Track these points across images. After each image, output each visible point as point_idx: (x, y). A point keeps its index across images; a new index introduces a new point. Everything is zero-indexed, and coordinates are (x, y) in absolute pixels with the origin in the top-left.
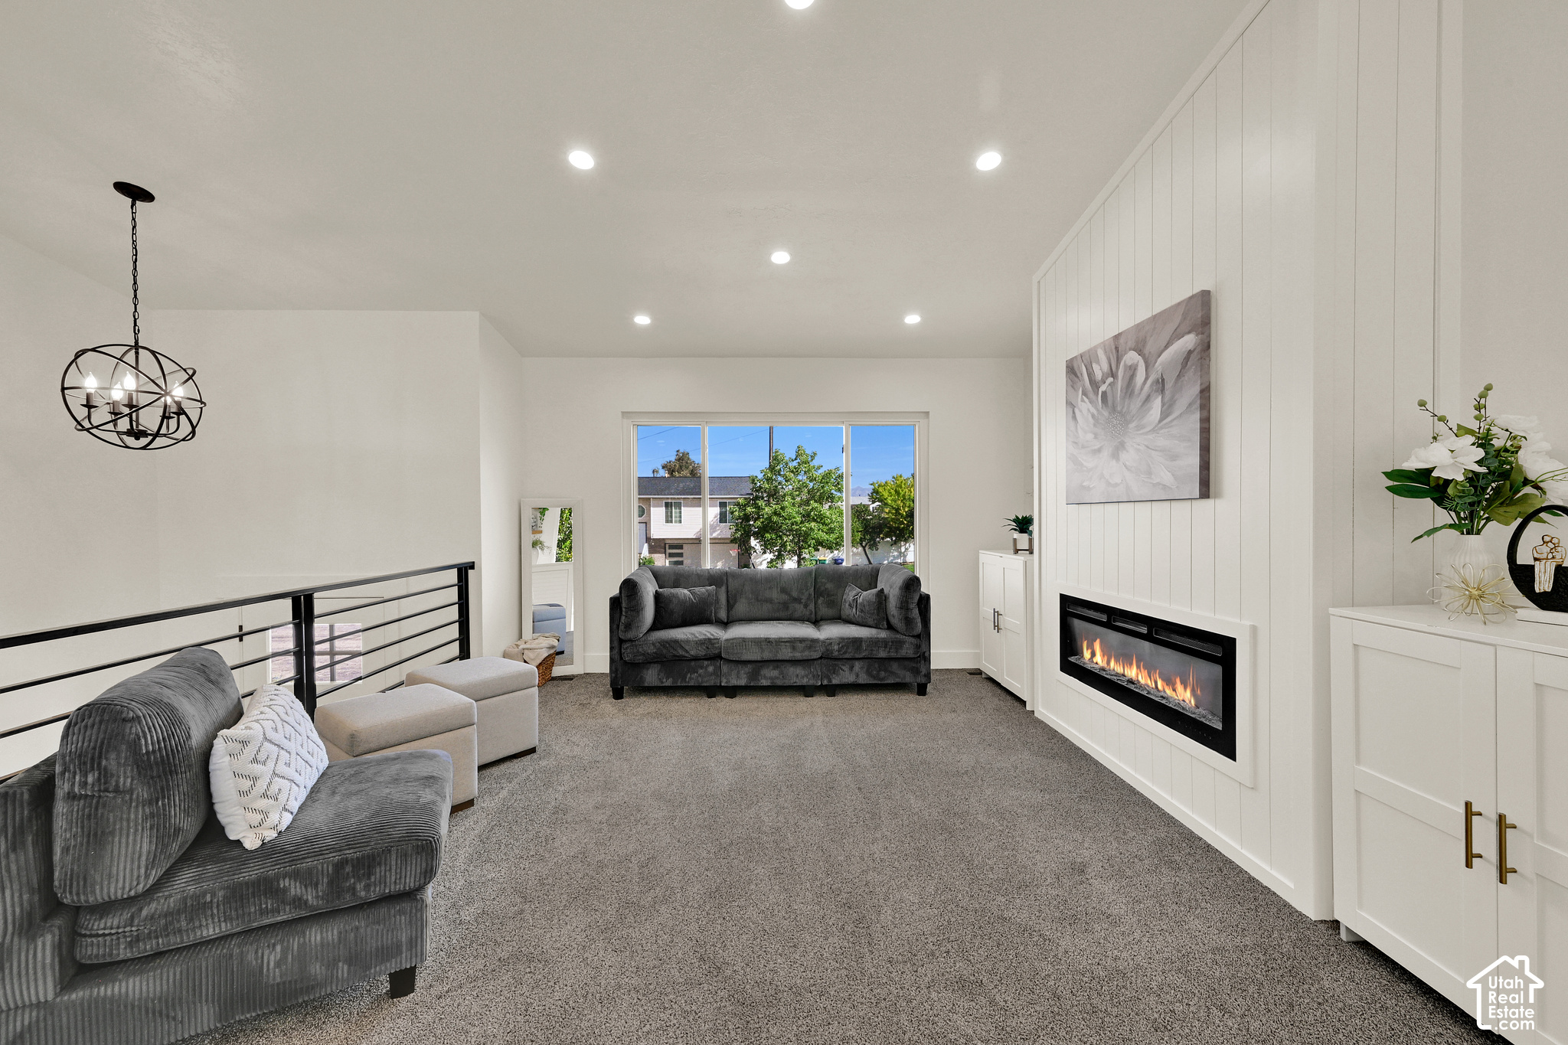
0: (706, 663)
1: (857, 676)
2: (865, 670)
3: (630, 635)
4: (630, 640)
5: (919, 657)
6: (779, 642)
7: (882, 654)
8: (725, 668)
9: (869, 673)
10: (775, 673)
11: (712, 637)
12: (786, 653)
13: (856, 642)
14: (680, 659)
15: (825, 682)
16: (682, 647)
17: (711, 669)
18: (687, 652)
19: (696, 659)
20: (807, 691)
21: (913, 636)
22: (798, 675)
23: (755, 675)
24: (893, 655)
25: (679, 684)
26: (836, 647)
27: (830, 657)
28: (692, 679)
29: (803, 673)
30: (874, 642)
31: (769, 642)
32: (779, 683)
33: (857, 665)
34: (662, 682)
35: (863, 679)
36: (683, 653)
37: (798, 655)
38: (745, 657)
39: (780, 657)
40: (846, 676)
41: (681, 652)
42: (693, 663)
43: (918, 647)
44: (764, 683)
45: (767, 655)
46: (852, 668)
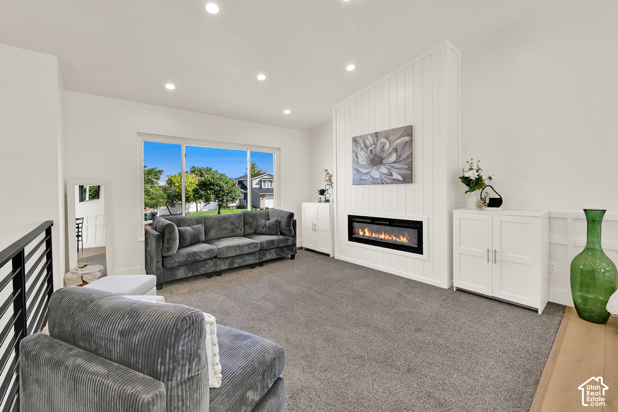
0: (209, 261)
1: (272, 256)
2: (275, 253)
3: (170, 253)
4: (170, 256)
5: (293, 244)
6: (244, 246)
7: (282, 245)
8: (218, 262)
9: (277, 254)
10: (241, 260)
11: (212, 248)
12: (246, 250)
13: (272, 242)
14: (196, 262)
15: (261, 261)
16: (198, 255)
17: (211, 264)
18: (201, 257)
19: (204, 260)
20: (252, 266)
21: (291, 237)
22: (250, 260)
23: (232, 263)
24: (285, 245)
25: (195, 274)
26: (265, 245)
27: (263, 249)
28: (202, 271)
29: (252, 258)
30: (279, 241)
31: (239, 247)
32: (242, 264)
33: (272, 251)
34: (187, 275)
35: (275, 256)
36: (199, 258)
37: (251, 251)
38: (229, 255)
39: (244, 252)
40: (269, 257)
41: (198, 258)
42: (202, 263)
43: (293, 240)
44: (236, 266)
45: (238, 253)
46: (270, 253)
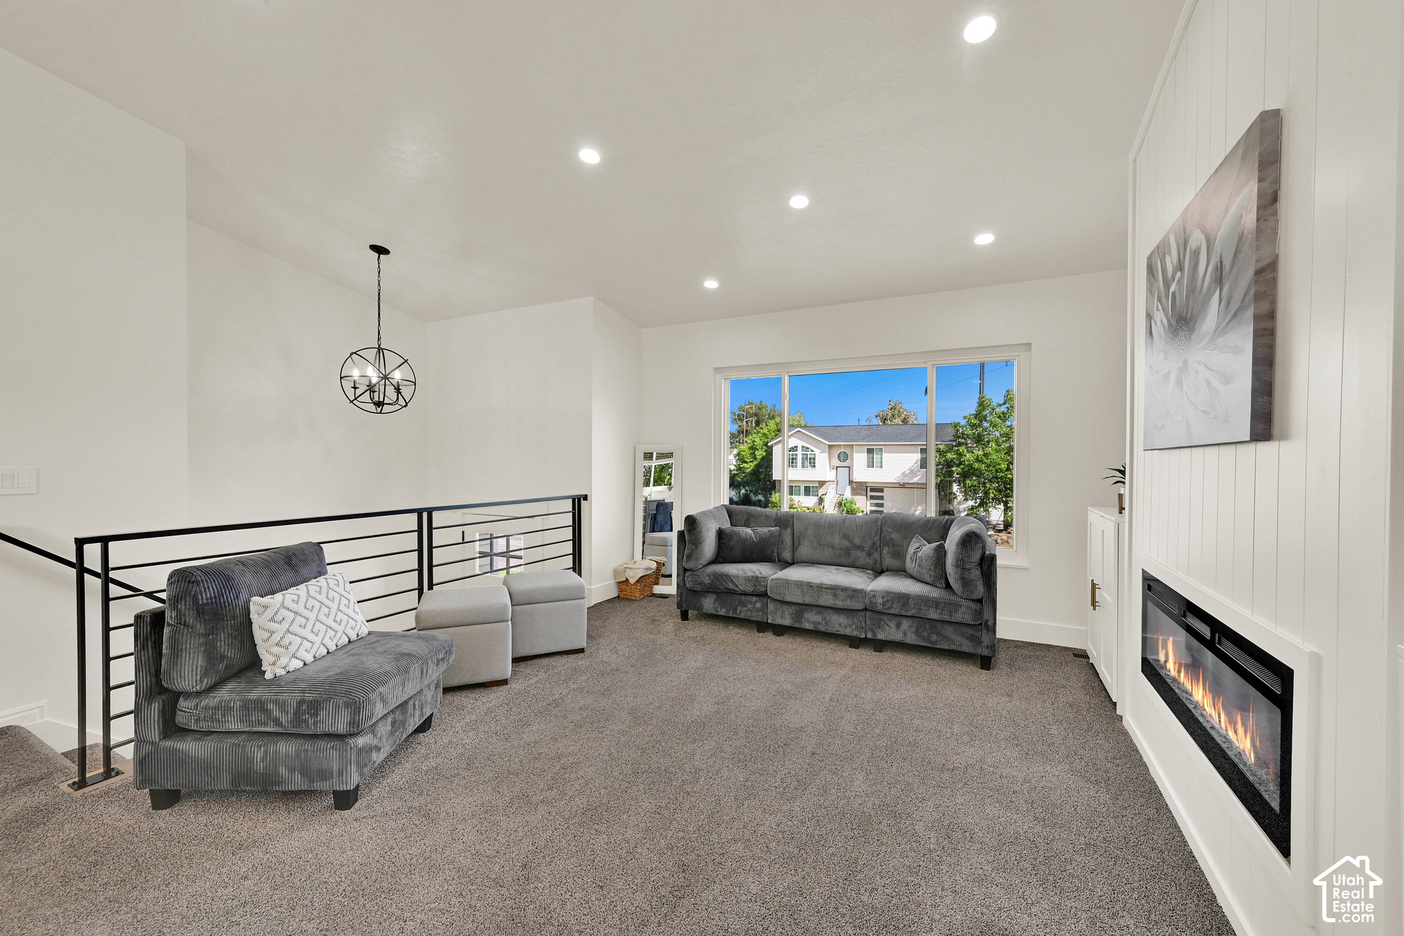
0: (754, 599)
1: (905, 634)
2: (914, 629)
3: (693, 565)
4: (693, 570)
5: (981, 624)
6: (820, 588)
7: (933, 615)
8: (771, 606)
9: (917, 633)
10: (818, 618)
11: (759, 575)
12: (827, 600)
13: (904, 598)
14: (732, 592)
15: (870, 636)
16: (733, 582)
17: (758, 605)
18: (737, 586)
19: (746, 594)
20: (851, 642)
21: (973, 600)
22: (840, 624)
23: (798, 616)
24: (947, 618)
25: (731, 615)
26: (880, 601)
27: (874, 610)
28: (743, 613)
29: (846, 622)
30: (924, 601)
31: (811, 586)
32: (822, 628)
33: (905, 624)
34: (717, 611)
35: (911, 639)
36: (734, 587)
37: (839, 604)
38: (788, 599)
39: (821, 602)
40: (890, 632)
41: (731, 586)
42: (743, 598)
43: (979, 613)
44: (807, 626)
45: (808, 599)
46: (898, 626)
